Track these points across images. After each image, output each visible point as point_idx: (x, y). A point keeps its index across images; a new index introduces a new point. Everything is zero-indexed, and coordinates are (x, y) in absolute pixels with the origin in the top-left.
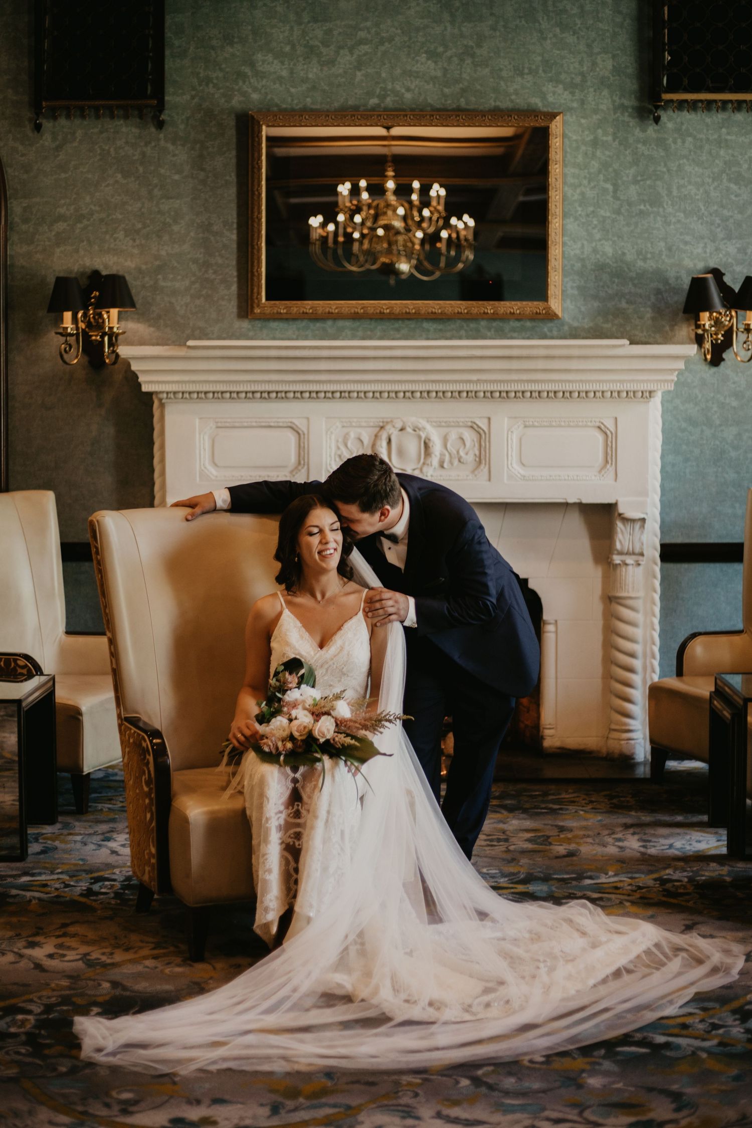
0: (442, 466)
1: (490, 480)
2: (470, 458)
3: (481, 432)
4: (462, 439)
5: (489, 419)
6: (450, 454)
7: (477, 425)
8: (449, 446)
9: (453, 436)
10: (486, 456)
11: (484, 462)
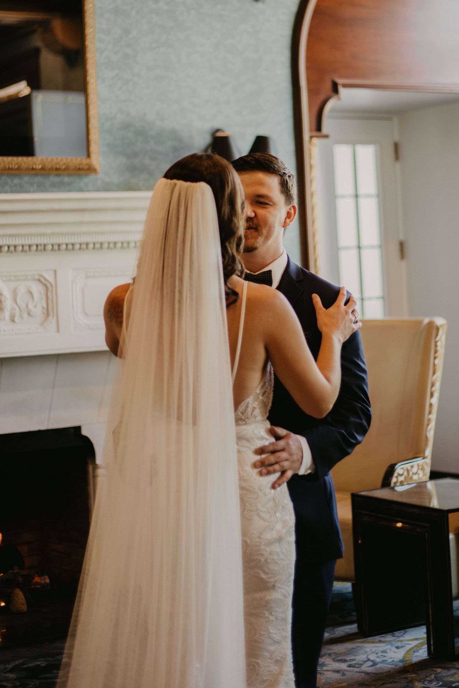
0: (13, 321)
1: (58, 331)
2: (38, 311)
3: (48, 284)
4: (31, 293)
5: (55, 272)
6: (20, 308)
7: (45, 279)
8: (18, 300)
9: (22, 290)
10: (53, 308)
11: (51, 313)
